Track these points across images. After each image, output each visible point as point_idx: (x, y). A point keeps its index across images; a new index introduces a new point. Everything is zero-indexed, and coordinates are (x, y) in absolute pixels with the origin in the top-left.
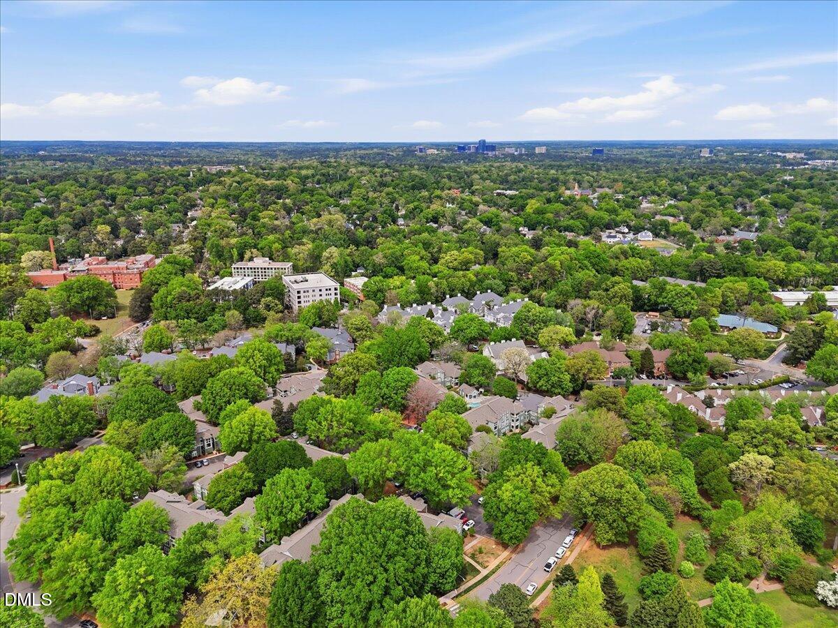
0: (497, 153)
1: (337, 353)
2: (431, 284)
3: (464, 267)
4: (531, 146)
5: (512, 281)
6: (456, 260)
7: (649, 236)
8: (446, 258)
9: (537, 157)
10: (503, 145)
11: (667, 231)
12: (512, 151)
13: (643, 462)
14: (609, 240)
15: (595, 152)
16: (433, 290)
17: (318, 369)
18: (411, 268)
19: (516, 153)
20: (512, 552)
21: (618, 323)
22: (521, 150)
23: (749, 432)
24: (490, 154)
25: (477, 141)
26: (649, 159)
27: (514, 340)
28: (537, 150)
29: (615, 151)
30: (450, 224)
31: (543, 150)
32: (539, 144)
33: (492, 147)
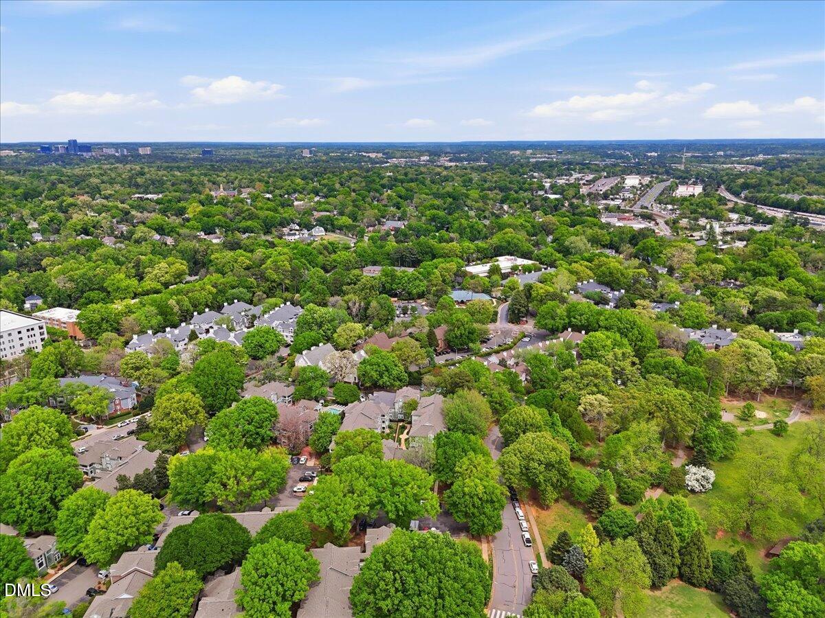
0: (94, 154)
1: (117, 402)
2: (172, 302)
3: (178, 280)
4: (133, 147)
5: (252, 288)
6: (167, 273)
7: (321, 231)
8: (155, 272)
9: (144, 158)
10: (100, 146)
11: (332, 225)
12: (111, 151)
13: (531, 425)
14: (290, 238)
15: (205, 152)
16: (176, 309)
17: (98, 428)
18: (118, 288)
19: (117, 154)
20: (488, 542)
21: (384, 312)
22: (122, 151)
23: (572, 380)
24: (86, 155)
25: (66, 141)
26: (260, 159)
27: (321, 344)
28: (141, 151)
29: (222, 152)
30: (109, 236)
31: (148, 151)
32: (144, 145)
33: (87, 147)
